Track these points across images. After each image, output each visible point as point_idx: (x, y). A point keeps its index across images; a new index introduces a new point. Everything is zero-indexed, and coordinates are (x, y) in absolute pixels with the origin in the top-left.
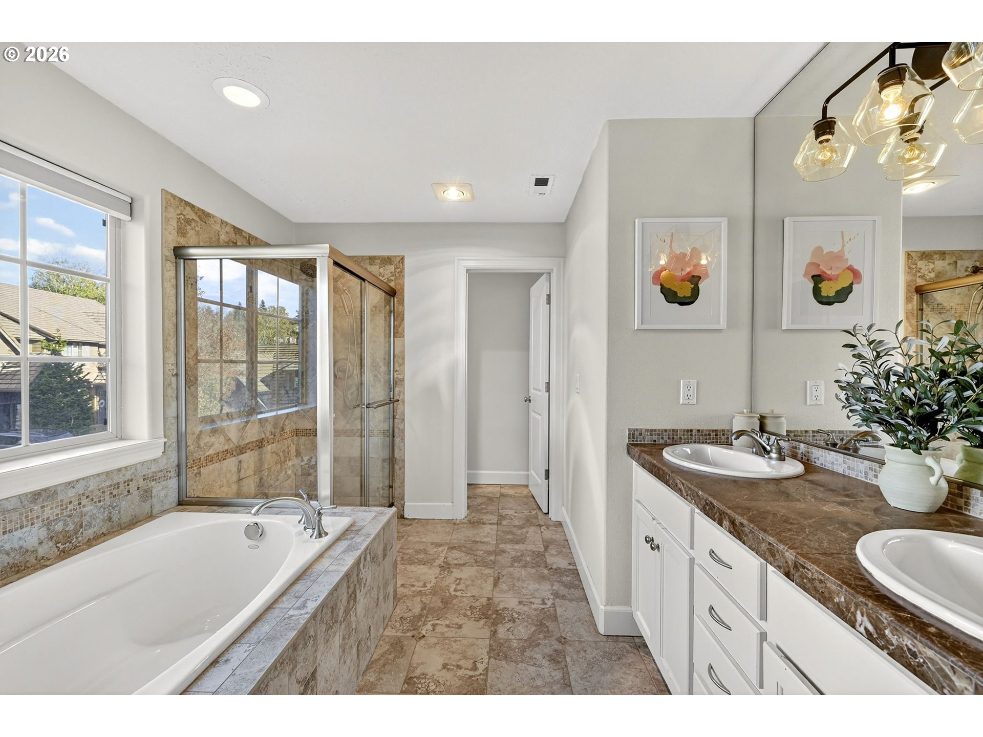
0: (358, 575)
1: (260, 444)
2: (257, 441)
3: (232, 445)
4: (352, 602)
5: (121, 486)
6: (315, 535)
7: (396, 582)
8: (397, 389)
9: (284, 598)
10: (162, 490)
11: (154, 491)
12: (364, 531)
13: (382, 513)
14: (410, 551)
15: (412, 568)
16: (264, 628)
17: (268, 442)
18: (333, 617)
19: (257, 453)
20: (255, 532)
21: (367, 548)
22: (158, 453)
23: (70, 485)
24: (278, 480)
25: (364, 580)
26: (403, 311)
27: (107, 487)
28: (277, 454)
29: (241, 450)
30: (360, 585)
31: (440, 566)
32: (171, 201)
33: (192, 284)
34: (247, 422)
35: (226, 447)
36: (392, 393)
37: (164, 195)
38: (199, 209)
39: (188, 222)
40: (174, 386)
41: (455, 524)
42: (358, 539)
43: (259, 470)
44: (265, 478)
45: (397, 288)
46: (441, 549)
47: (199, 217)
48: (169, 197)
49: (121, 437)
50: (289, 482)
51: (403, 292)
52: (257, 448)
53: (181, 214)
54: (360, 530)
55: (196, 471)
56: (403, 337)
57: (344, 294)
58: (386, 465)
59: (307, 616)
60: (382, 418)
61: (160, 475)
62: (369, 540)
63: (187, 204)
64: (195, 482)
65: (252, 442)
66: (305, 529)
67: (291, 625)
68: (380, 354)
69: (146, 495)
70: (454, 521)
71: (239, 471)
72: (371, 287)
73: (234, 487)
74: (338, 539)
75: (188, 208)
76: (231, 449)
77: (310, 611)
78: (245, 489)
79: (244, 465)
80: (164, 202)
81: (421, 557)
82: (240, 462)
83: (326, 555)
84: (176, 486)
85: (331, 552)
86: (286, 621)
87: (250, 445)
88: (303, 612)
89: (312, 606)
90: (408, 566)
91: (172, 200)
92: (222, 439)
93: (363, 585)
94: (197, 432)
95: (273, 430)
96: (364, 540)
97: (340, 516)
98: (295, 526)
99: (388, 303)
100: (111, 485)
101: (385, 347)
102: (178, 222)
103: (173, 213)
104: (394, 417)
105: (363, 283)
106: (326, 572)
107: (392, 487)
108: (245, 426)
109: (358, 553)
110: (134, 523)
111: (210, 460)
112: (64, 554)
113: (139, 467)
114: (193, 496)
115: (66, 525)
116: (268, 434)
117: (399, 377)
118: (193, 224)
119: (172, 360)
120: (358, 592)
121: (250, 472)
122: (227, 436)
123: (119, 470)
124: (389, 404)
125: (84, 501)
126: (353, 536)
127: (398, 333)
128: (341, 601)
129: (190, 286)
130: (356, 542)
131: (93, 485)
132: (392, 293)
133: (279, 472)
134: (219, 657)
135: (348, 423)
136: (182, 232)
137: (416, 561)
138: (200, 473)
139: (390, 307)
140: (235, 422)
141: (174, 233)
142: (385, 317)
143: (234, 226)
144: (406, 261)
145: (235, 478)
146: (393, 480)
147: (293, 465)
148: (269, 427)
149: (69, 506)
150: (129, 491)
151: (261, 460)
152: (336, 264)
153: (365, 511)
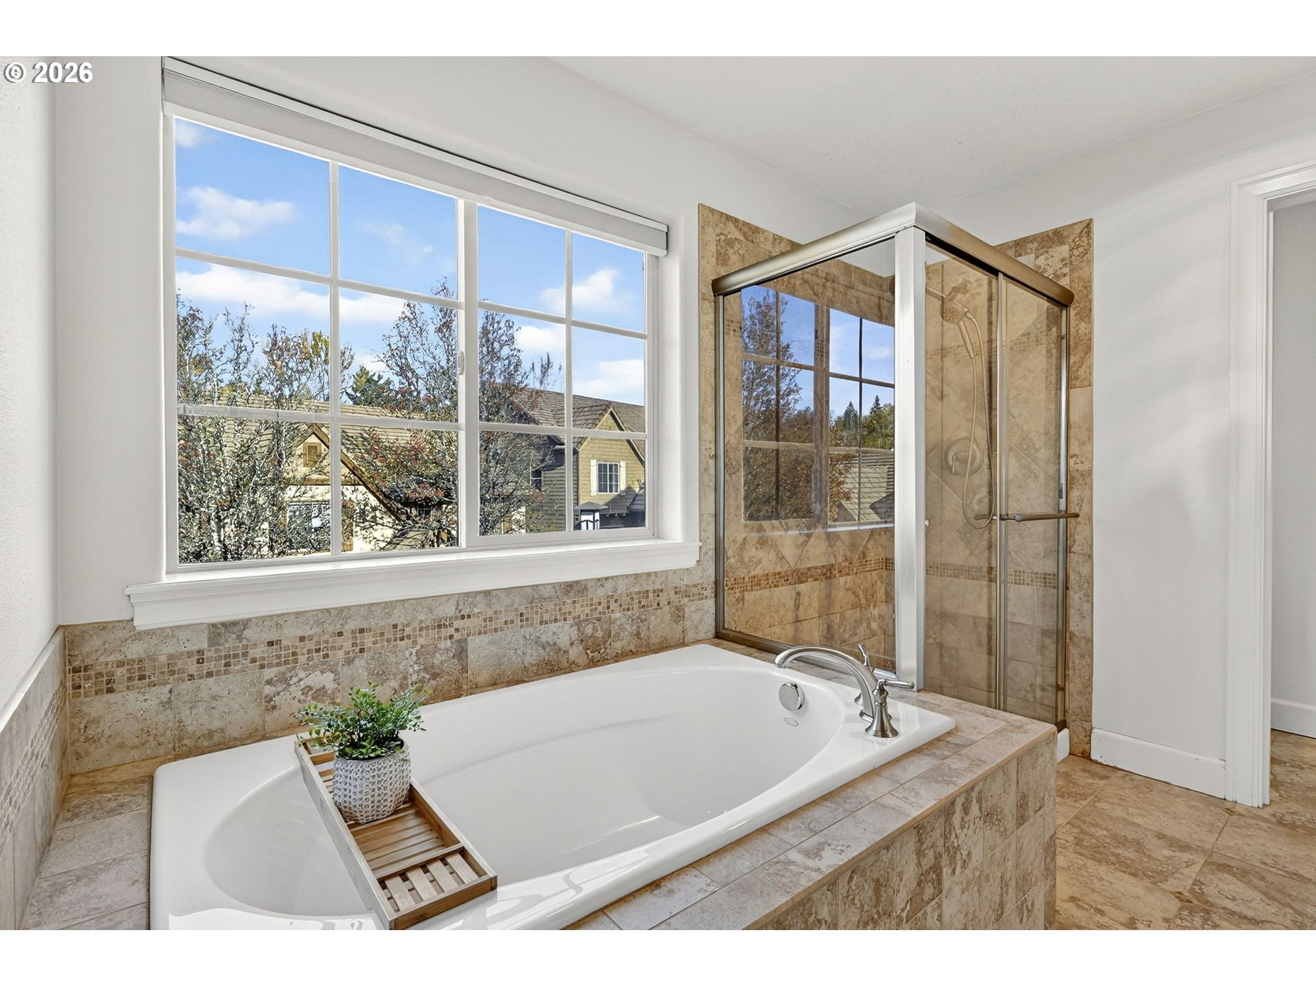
0: (946, 837)
1: (828, 573)
2: (823, 567)
3: (786, 568)
4: (929, 891)
5: (651, 595)
6: (874, 728)
7: (1054, 886)
8: (1075, 494)
9: (791, 824)
10: (696, 611)
11: (687, 610)
12: (973, 752)
13: (1021, 727)
14: (1100, 833)
15: (1102, 870)
16: (742, 862)
17: (840, 572)
18: (878, 900)
19: (823, 585)
20: (794, 699)
21: (973, 788)
22: (690, 561)
23: (601, 581)
24: (856, 634)
25: (965, 853)
26: (1091, 332)
27: (637, 593)
28: (854, 593)
29: (800, 576)
30: (952, 860)
31: (1179, 895)
32: (710, 217)
33: (734, 331)
34: (809, 536)
35: (778, 569)
36: (1063, 501)
37: (701, 210)
38: (745, 224)
39: (730, 243)
40: (712, 472)
41: (1230, 812)
42: (956, 763)
43: (826, 609)
44: (836, 627)
45: (1076, 289)
46: (1186, 856)
47: (744, 234)
48: (707, 213)
49: (657, 535)
50: (874, 640)
51: (1090, 292)
52: (823, 577)
53: (722, 234)
54: (964, 746)
55: (738, 595)
56: (1090, 385)
57: (965, 319)
58: (1050, 643)
59: (816, 877)
60: (1040, 547)
61: (694, 590)
62: (980, 772)
63: (729, 218)
64: (737, 610)
65: (816, 568)
66: (862, 714)
67: (783, 880)
68: (1036, 427)
69: (678, 614)
70: (1228, 805)
71: (797, 607)
72: (1014, 288)
73: (790, 630)
74: (917, 751)
75: (731, 225)
76: (786, 571)
77: (823, 868)
78: (805, 636)
79: (805, 600)
80: (701, 221)
81: (1127, 854)
82: (798, 594)
83: (886, 773)
84: (713, 610)
85: (896, 771)
86: (779, 866)
87: (813, 572)
88: (811, 863)
89: (831, 860)
90: (1091, 863)
91: (710, 215)
92: (773, 554)
93: (959, 863)
94: (740, 540)
95: (849, 554)
96: (967, 770)
97: (931, 709)
98: (847, 705)
99: (1054, 320)
100: (640, 592)
101: (1048, 409)
102: (717, 246)
103: (711, 236)
104: (1067, 550)
105: (994, 281)
106: (877, 805)
107: (1063, 689)
108: (805, 543)
109: (947, 791)
110: (664, 646)
111: (757, 582)
112: (593, 663)
113: (670, 575)
114: (733, 629)
115: (595, 629)
116: (840, 559)
117: (1080, 467)
118: (737, 245)
119: (710, 435)
120: (946, 871)
121: (813, 613)
122: (780, 551)
123: (649, 574)
124: (1058, 518)
125: (613, 606)
126: (947, 753)
127: (1077, 378)
128: (900, 875)
129: (732, 333)
130: (949, 767)
131: (622, 587)
132: (1062, 301)
133: (859, 622)
134: (664, 878)
135: (971, 554)
136: (722, 259)
137: (1113, 859)
138: (743, 599)
139: (1060, 328)
140: (790, 533)
141: (713, 260)
142: (1049, 351)
143: (792, 242)
144: (1097, 230)
145: (790, 616)
146: (1065, 676)
147: (881, 616)
148: (842, 549)
149: (599, 607)
150: (658, 604)
151: (828, 597)
152: (932, 239)
153: (984, 714)
